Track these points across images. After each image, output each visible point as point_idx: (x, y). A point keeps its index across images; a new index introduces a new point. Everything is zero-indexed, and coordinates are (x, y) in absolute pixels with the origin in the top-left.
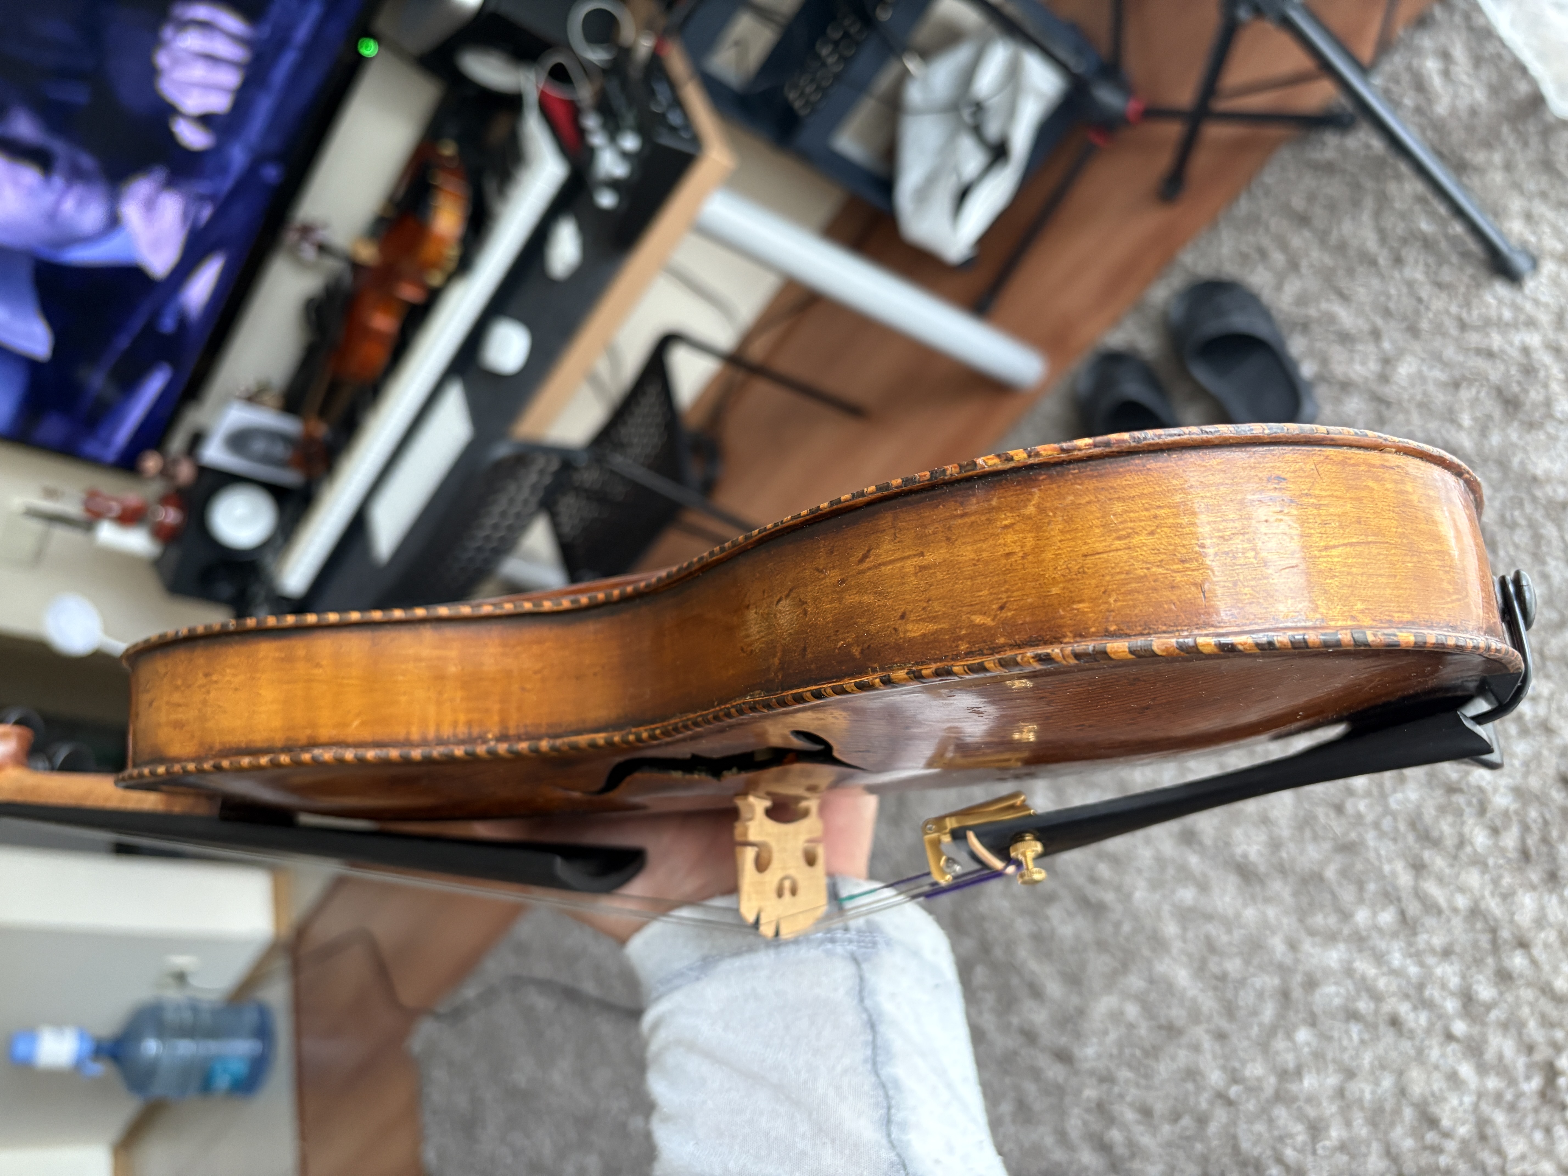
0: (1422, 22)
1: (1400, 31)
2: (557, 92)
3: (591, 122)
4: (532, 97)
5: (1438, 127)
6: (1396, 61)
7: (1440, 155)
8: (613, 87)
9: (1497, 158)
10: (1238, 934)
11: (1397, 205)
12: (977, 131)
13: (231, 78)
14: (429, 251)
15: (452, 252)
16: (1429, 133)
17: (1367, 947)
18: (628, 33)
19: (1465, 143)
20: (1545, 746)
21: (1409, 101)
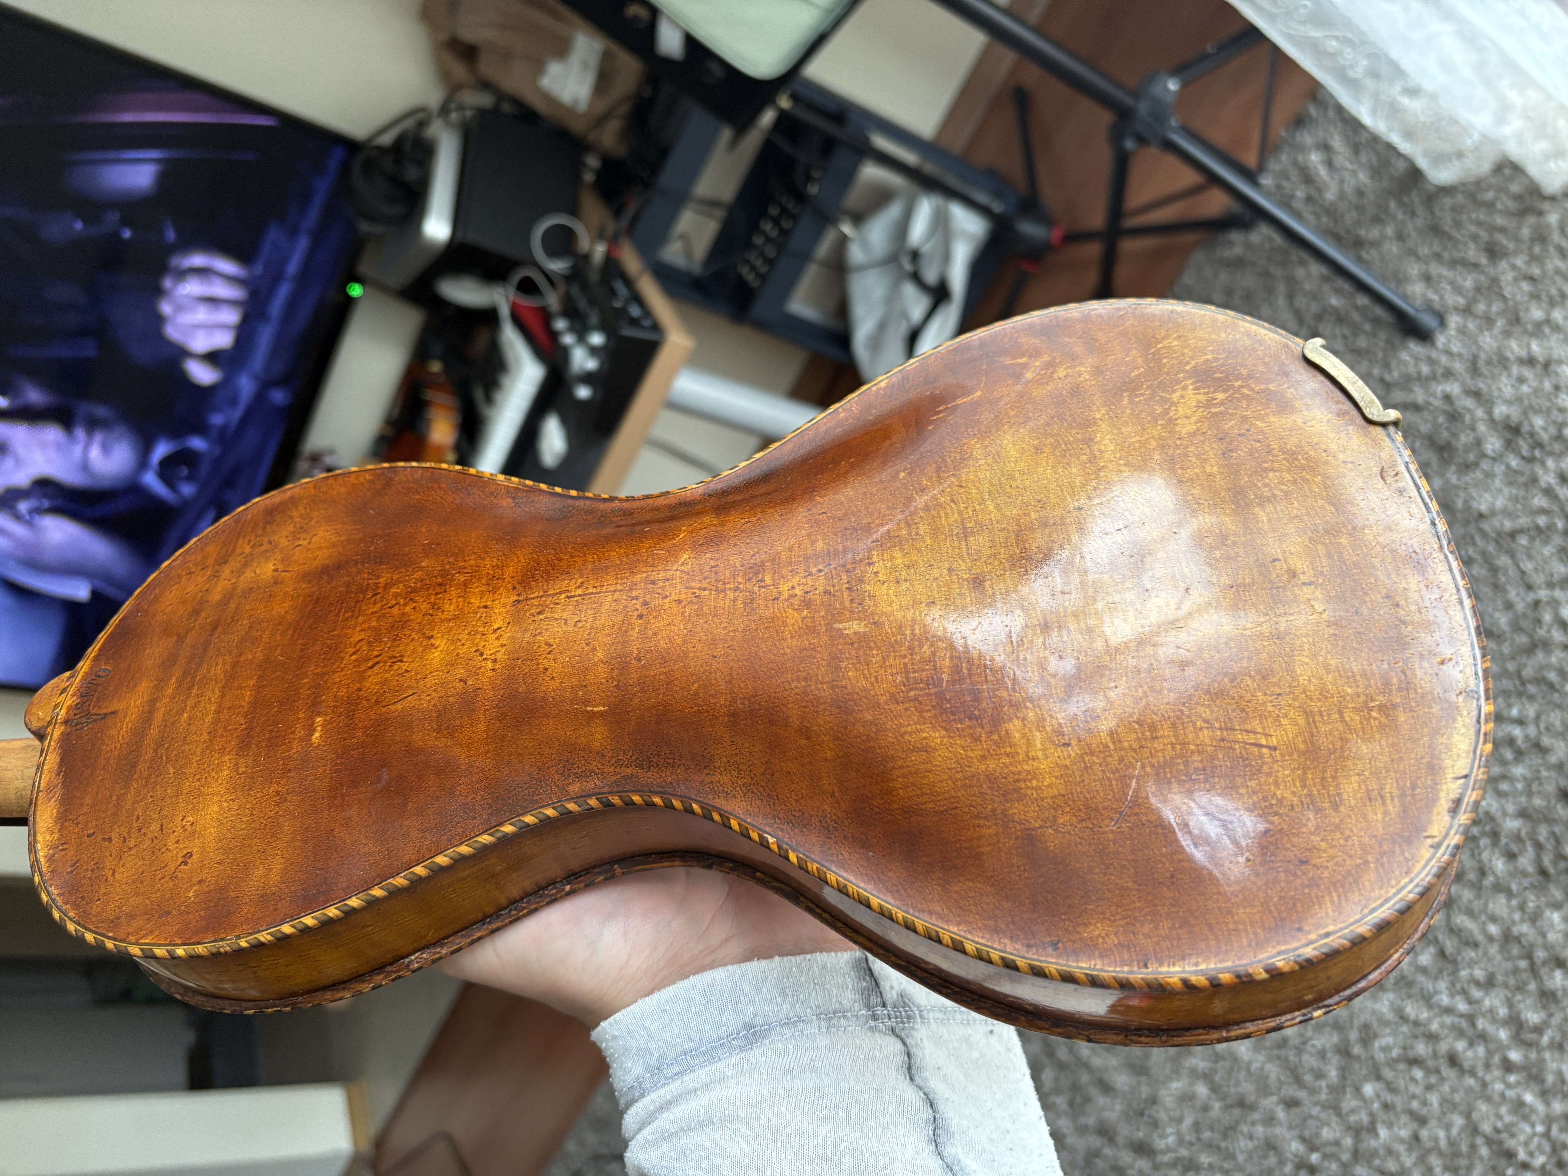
0: (1300, 121)
1: (1280, 132)
2: (527, 302)
3: (560, 324)
4: (505, 311)
5: (1331, 211)
6: (1281, 161)
7: (1337, 238)
8: (575, 290)
9: (1390, 231)
11: (1307, 286)
12: (916, 278)
13: (231, 316)
16: (1324, 219)
17: (1415, 990)
18: (584, 242)
19: (1358, 222)
20: (1542, 765)
21: (1300, 194)
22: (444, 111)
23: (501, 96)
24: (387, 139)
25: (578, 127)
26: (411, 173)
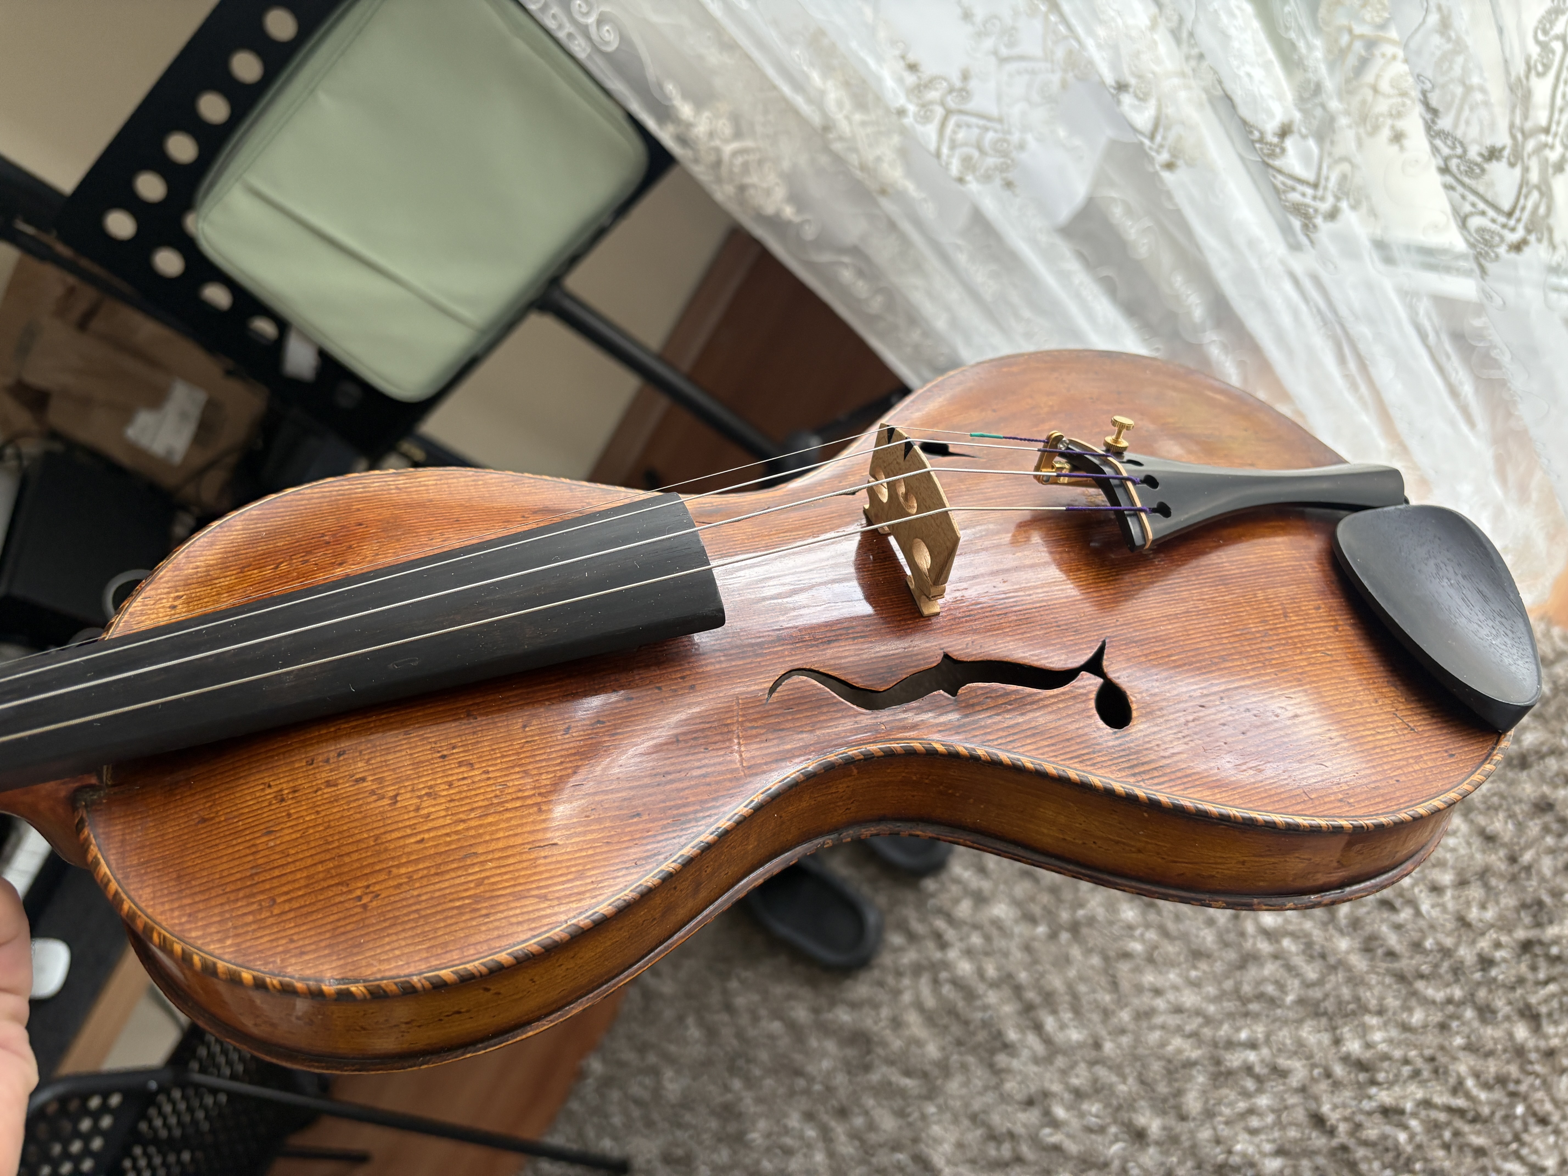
20: (1285, 1091)
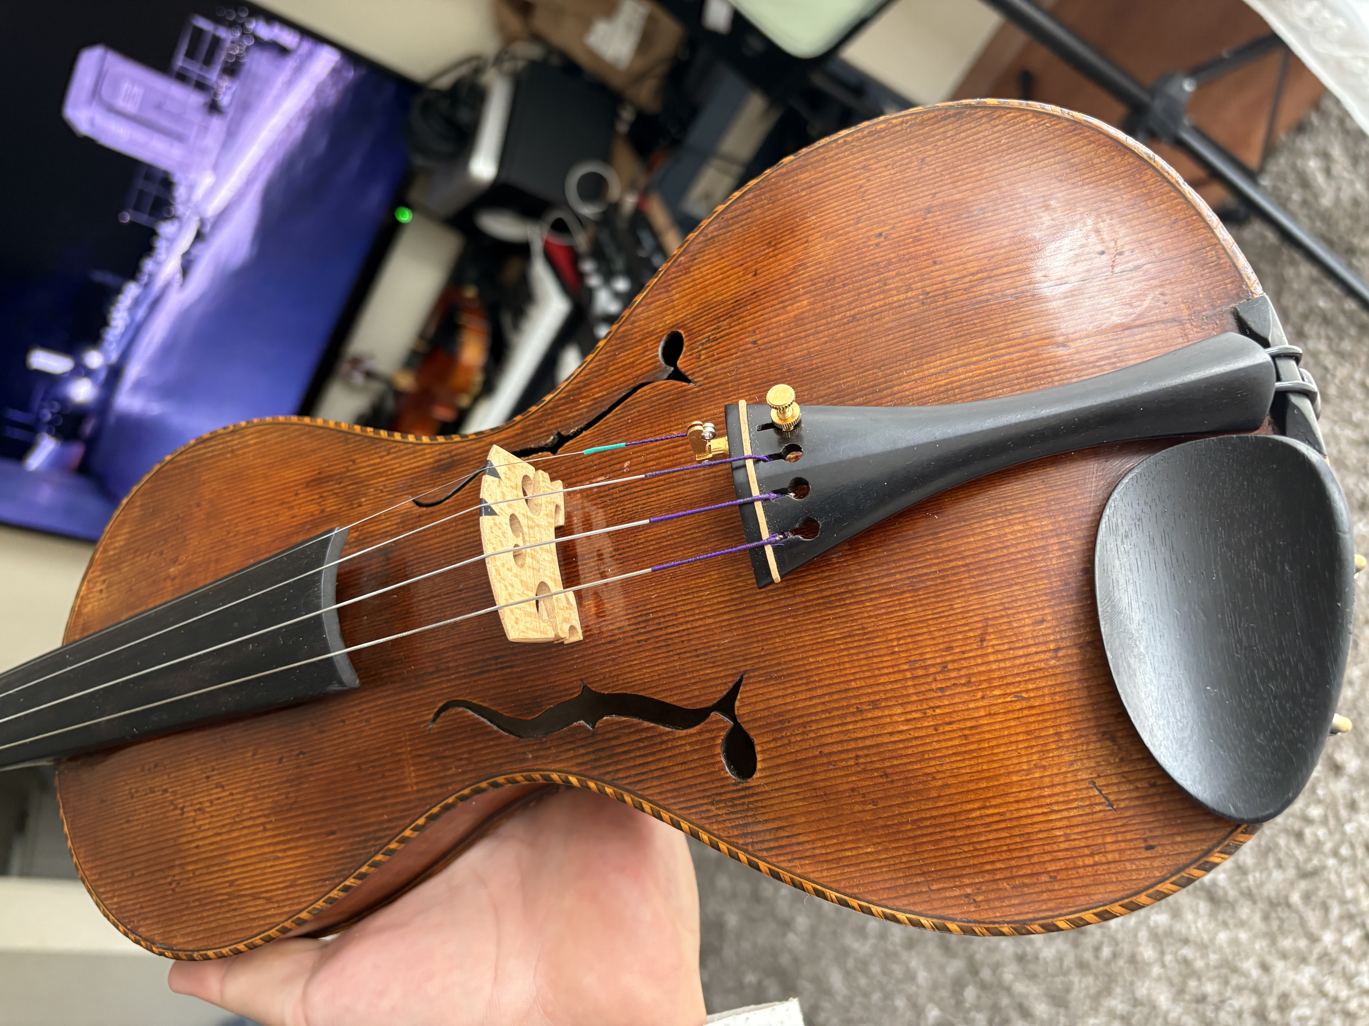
0: (1301, 128)
1: (1282, 136)
2: (559, 241)
3: (588, 266)
4: (537, 247)
5: (1325, 217)
6: (1281, 163)
7: (1330, 244)
8: (604, 236)
10: (1214, 958)
11: (1296, 286)
14: (459, 379)
15: (478, 378)
16: (1318, 224)
17: (1338, 968)
18: (615, 190)
19: (1351, 231)
21: (1296, 197)
22: (498, 60)
23: (551, 49)
24: (445, 82)
25: (617, 82)
26: (464, 116)
